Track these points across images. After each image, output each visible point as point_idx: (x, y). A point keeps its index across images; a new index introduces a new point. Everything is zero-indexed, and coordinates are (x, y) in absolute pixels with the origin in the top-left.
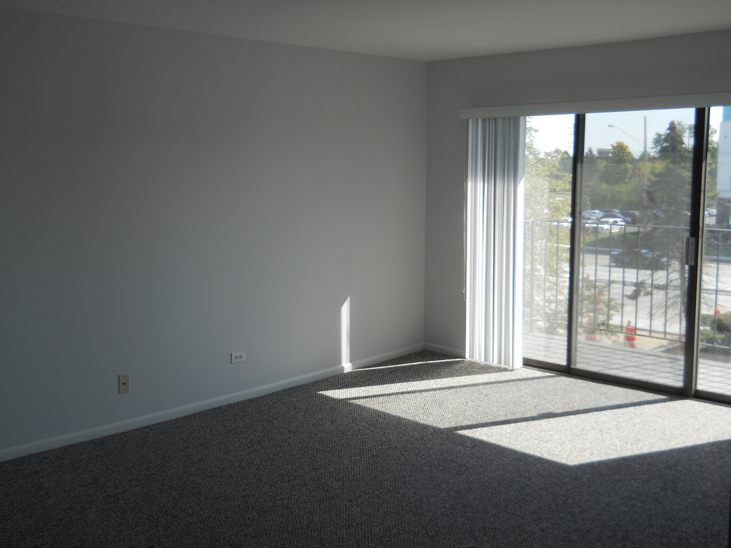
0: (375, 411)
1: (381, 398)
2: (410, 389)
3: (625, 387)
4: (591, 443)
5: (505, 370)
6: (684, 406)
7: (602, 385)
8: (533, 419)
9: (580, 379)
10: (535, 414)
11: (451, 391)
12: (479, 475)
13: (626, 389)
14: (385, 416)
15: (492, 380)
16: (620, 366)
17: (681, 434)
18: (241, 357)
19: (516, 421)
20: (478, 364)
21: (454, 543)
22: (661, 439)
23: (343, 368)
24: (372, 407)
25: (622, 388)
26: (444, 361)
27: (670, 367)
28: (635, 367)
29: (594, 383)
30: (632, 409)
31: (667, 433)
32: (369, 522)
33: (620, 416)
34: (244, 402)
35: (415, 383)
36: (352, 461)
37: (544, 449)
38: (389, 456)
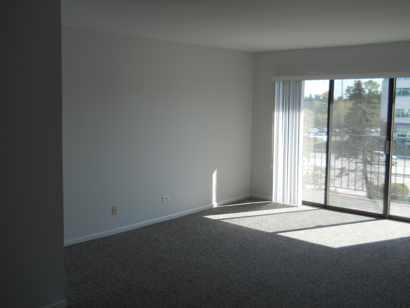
0: (234, 225)
1: (236, 219)
2: (249, 215)
3: (354, 214)
4: (343, 238)
5: (293, 206)
6: (384, 223)
7: (342, 213)
8: (313, 228)
9: (331, 210)
10: (313, 226)
11: (270, 216)
12: (293, 252)
13: (355, 215)
14: (241, 227)
15: (288, 211)
16: (349, 205)
17: (385, 235)
18: (167, 198)
19: (305, 229)
20: (280, 204)
21: (290, 279)
22: (376, 236)
23: (213, 205)
24: (232, 223)
25: (352, 215)
26: (262, 202)
27: (374, 205)
28: (356, 205)
29: (338, 213)
30: (359, 224)
31: (378, 234)
32: (248, 271)
33: (354, 227)
34: (169, 221)
35: (250, 212)
36: (231, 247)
37: (322, 241)
38: (248, 244)
